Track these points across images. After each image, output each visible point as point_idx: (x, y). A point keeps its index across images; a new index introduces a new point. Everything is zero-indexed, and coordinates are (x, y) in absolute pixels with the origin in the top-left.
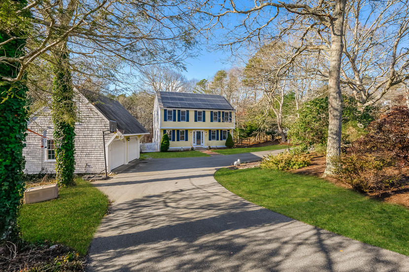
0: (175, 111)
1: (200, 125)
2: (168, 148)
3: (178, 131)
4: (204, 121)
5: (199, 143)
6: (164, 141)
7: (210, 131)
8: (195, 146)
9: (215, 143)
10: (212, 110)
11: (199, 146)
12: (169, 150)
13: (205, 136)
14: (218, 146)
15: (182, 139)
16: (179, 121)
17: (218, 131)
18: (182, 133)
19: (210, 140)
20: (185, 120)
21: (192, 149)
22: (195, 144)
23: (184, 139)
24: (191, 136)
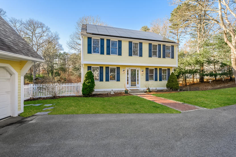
0: (102, 40)
1: (135, 61)
2: (93, 91)
3: (107, 68)
4: (141, 55)
5: (133, 85)
6: (86, 80)
7: (147, 69)
8: (129, 87)
9: (154, 85)
10: (150, 42)
11: (134, 88)
12: (94, 93)
13: (141, 76)
14: (159, 88)
15: (113, 78)
16: (108, 53)
17: (156, 69)
18: (113, 70)
19: (147, 80)
20: (116, 54)
21: (126, 92)
22: (129, 85)
23: (115, 79)
24: (124, 76)
